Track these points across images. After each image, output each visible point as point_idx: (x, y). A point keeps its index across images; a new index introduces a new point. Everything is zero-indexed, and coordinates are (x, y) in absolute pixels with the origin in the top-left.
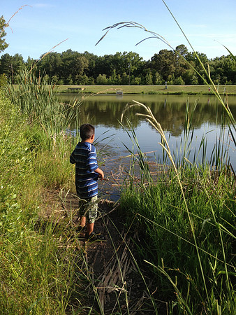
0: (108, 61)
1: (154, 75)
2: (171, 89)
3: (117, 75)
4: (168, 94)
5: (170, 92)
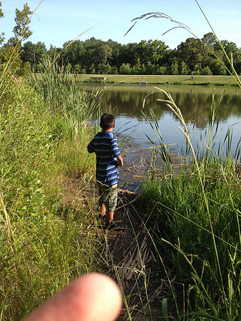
0: (132, 50)
1: (180, 64)
2: (198, 80)
3: (141, 64)
4: (194, 84)
5: (196, 82)
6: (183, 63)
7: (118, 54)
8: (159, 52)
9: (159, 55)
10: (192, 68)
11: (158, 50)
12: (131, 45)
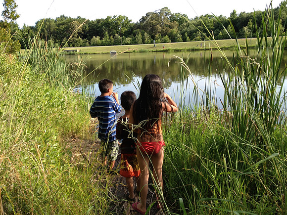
0: (100, 25)
1: (143, 35)
2: (159, 47)
3: (110, 36)
4: (157, 51)
5: (159, 50)
6: (146, 34)
7: (87, 28)
8: (124, 25)
9: (124, 28)
10: (153, 37)
11: (123, 24)
12: (98, 21)
